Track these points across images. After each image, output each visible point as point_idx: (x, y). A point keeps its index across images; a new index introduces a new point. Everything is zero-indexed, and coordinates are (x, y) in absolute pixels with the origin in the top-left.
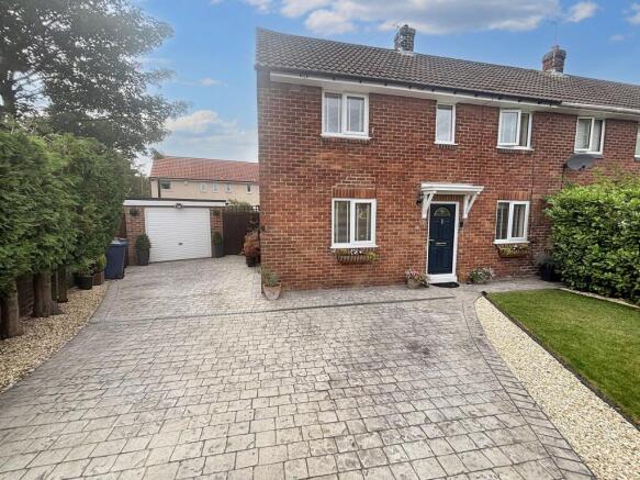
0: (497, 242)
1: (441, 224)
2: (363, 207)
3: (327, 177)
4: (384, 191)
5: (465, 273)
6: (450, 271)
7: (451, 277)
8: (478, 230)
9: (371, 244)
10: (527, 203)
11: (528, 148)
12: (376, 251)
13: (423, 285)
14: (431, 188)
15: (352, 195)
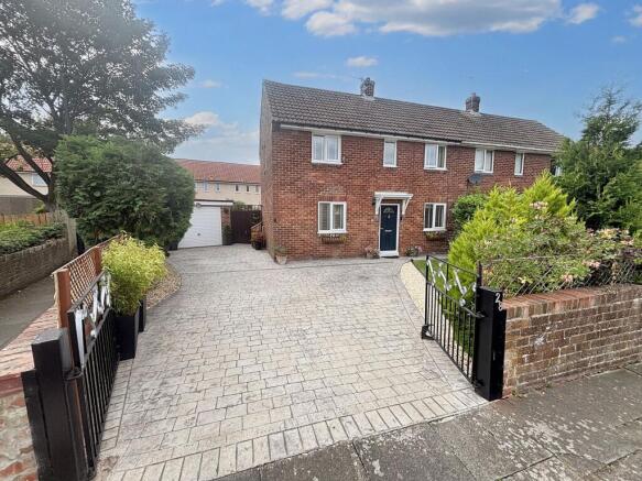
0: (425, 230)
1: (389, 218)
2: (338, 207)
3: (315, 188)
4: (350, 197)
5: (404, 250)
6: (395, 249)
7: (396, 253)
8: (413, 222)
9: (343, 231)
10: (445, 205)
11: (444, 169)
12: (347, 235)
13: (376, 256)
14: (381, 195)
15: (331, 199)
